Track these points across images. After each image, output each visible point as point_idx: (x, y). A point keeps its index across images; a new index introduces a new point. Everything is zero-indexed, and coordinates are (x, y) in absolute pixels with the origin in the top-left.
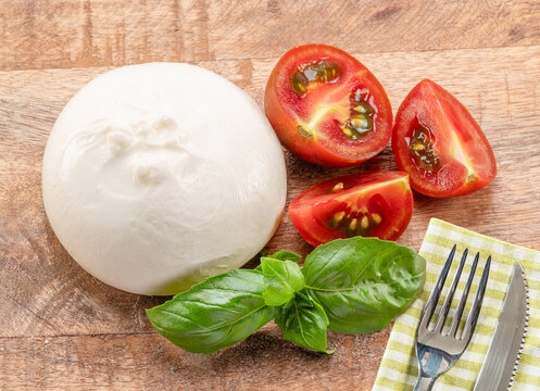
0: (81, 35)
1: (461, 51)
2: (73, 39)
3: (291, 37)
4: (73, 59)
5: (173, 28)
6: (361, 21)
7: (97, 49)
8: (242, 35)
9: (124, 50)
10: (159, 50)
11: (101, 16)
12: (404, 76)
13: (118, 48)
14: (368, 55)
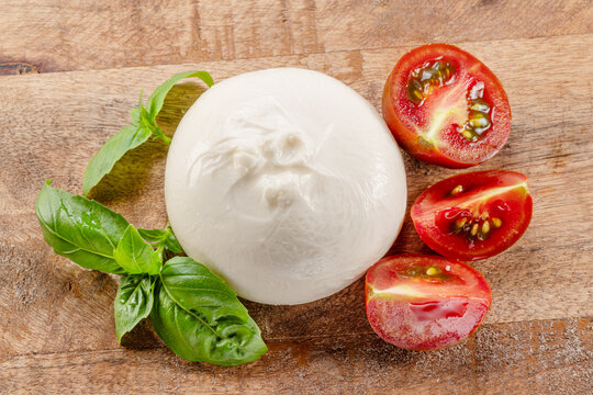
0: (189, 28)
1: (569, 37)
2: (182, 32)
3: (399, 26)
4: (183, 53)
5: (281, 18)
6: (468, 7)
7: (206, 43)
8: (349, 24)
9: (233, 43)
10: (268, 43)
11: (208, 7)
12: (514, 65)
13: (227, 40)
14: (477, 43)
